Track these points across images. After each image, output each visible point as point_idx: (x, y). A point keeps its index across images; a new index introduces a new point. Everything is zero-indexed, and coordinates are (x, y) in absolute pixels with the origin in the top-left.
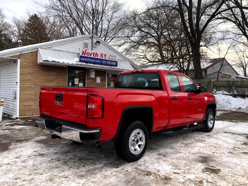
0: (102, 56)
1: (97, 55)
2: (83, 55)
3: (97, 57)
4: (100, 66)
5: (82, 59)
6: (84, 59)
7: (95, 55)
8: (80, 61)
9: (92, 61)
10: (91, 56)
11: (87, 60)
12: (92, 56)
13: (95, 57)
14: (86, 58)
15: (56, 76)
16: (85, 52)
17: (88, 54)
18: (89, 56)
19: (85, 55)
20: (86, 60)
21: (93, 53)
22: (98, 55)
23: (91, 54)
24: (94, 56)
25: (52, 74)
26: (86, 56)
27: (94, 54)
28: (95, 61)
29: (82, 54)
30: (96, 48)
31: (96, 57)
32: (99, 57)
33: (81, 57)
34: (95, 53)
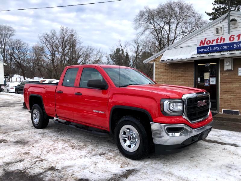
0: (232, 39)
1: (222, 40)
2: (202, 46)
3: (224, 41)
4: (228, 52)
5: (199, 51)
6: (202, 50)
7: (219, 41)
8: (198, 53)
9: (215, 49)
10: (212, 43)
11: (207, 50)
12: (215, 43)
13: (219, 43)
14: (206, 47)
15: (183, 73)
16: (203, 41)
17: (208, 42)
18: (211, 44)
19: (204, 44)
20: (205, 50)
21: (216, 39)
22: (224, 39)
23: (213, 41)
24: (217, 42)
25: (179, 71)
26: (206, 45)
27: (218, 39)
28: (220, 48)
29: (200, 45)
30: (236, 28)
31: (222, 43)
32: (227, 41)
33: (198, 48)
34: (220, 38)
